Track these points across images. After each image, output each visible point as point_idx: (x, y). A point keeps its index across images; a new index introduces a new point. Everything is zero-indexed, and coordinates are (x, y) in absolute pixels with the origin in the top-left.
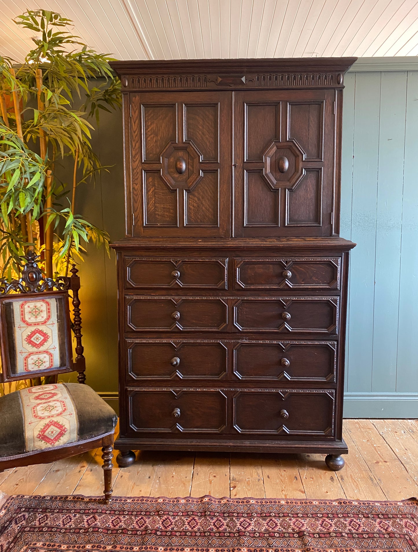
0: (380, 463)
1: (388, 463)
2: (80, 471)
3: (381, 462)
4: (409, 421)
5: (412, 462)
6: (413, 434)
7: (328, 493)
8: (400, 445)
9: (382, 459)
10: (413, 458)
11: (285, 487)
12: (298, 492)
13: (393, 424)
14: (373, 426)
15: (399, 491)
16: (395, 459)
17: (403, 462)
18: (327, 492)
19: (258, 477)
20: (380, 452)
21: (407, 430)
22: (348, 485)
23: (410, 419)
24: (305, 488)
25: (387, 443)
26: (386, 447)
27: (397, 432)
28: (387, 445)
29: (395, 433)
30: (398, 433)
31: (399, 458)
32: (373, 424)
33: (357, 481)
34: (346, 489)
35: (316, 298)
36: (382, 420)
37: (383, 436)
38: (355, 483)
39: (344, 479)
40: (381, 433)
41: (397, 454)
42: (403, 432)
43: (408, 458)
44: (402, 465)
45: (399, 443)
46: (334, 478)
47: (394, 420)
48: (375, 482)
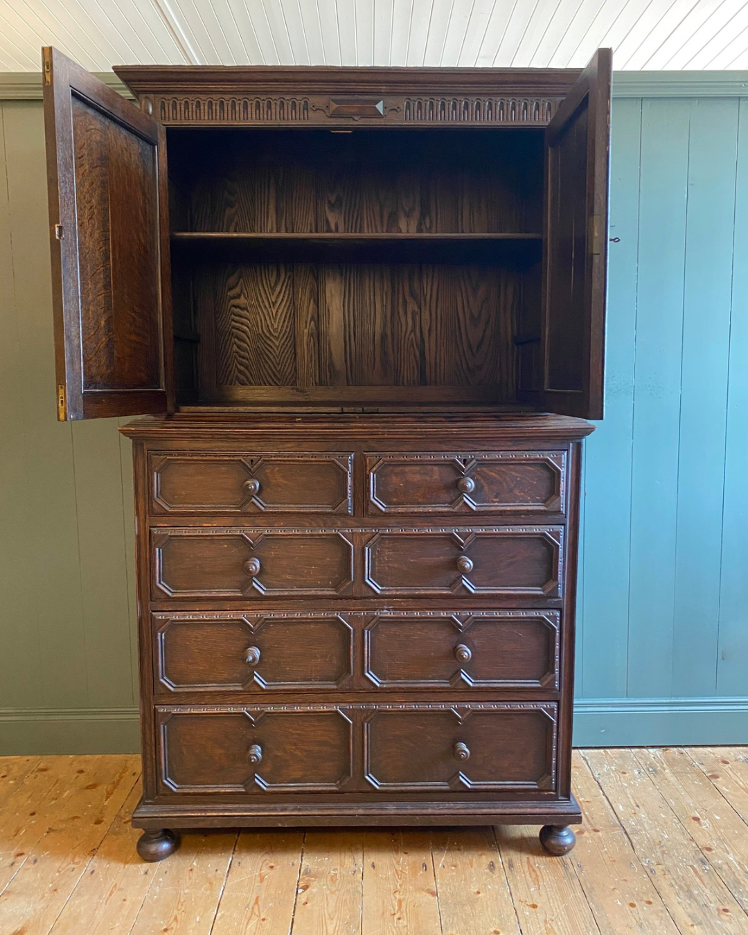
0: (586, 834)
1: (600, 834)
2: (12, 864)
3: (588, 830)
4: (651, 750)
5: (645, 829)
6: (654, 776)
7: (480, 895)
8: (628, 797)
9: (591, 824)
10: (647, 822)
11: (401, 885)
12: (424, 893)
13: (622, 756)
14: (584, 761)
15: (612, 887)
16: (615, 826)
17: (628, 830)
18: (478, 893)
19: (353, 866)
20: (588, 811)
21: (645, 767)
22: (521, 876)
23: (653, 747)
24: (438, 886)
25: (604, 794)
26: (602, 802)
27: (625, 773)
28: (604, 797)
29: (621, 775)
30: (627, 775)
31: (622, 822)
32: (585, 759)
33: (537, 869)
34: (516, 886)
35: (520, 530)
36: (602, 751)
37: (600, 781)
38: (533, 873)
39: (515, 865)
40: (597, 776)
41: (619, 816)
42: (637, 773)
43: (639, 822)
44: (625, 836)
45: (626, 794)
46: (496, 865)
47: (623, 750)
48: (571, 870)
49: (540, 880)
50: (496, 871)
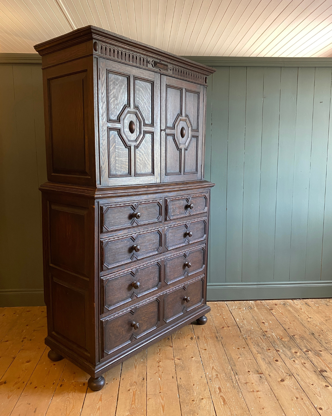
0: (225, 328)
1: (230, 328)
3: (226, 327)
4: (250, 301)
5: (245, 326)
6: (251, 310)
7: (187, 347)
8: (241, 317)
9: (227, 325)
10: (246, 324)
12: (168, 347)
13: (240, 304)
14: (226, 305)
15: (232, 344)
16: (235, 325)
17: (239, 327)
18: (187, 346)
20: (226, 321)
21: (248, 307)
22: (201, 341)
24: (173, 344)
25: (232, 316)
26: (231, 318)
27: (240, 309)
28: (232, 317)
29: (239, 310)
30: (241, 309)
31: (238, 324)
32: (227, 304)
33: (207, 339)
34: (200, 344)
36: (233, 302)
37: (231, 311)
38: (206, 340)
39: (200, 338)
40: (230, 310)
41: (237, 322)
42: (245, 309)
43: (244, 324)
44: (238, 329)
45: (240, 316)
46: (193, 338)
47: (240, 301)
48: (219, 339)
49: (208, 342)
50: (193, 340)
